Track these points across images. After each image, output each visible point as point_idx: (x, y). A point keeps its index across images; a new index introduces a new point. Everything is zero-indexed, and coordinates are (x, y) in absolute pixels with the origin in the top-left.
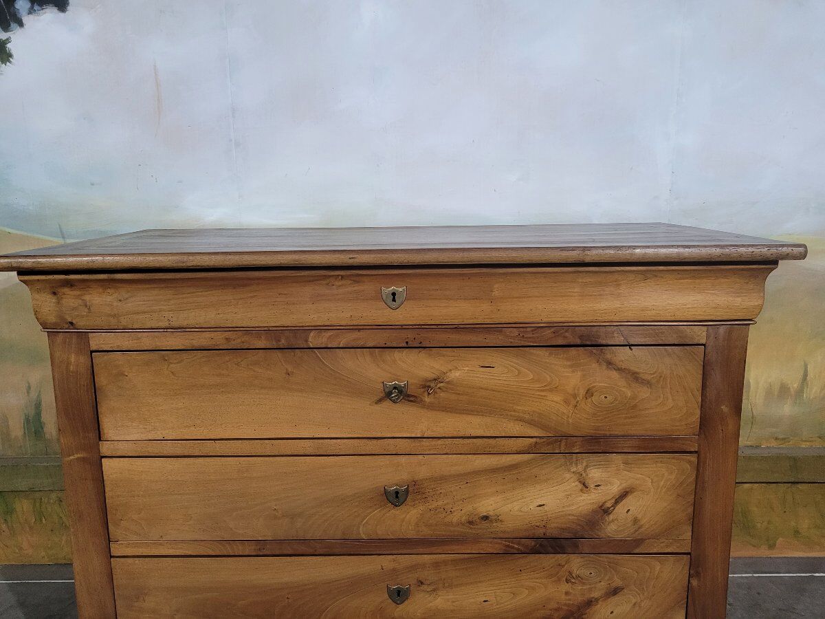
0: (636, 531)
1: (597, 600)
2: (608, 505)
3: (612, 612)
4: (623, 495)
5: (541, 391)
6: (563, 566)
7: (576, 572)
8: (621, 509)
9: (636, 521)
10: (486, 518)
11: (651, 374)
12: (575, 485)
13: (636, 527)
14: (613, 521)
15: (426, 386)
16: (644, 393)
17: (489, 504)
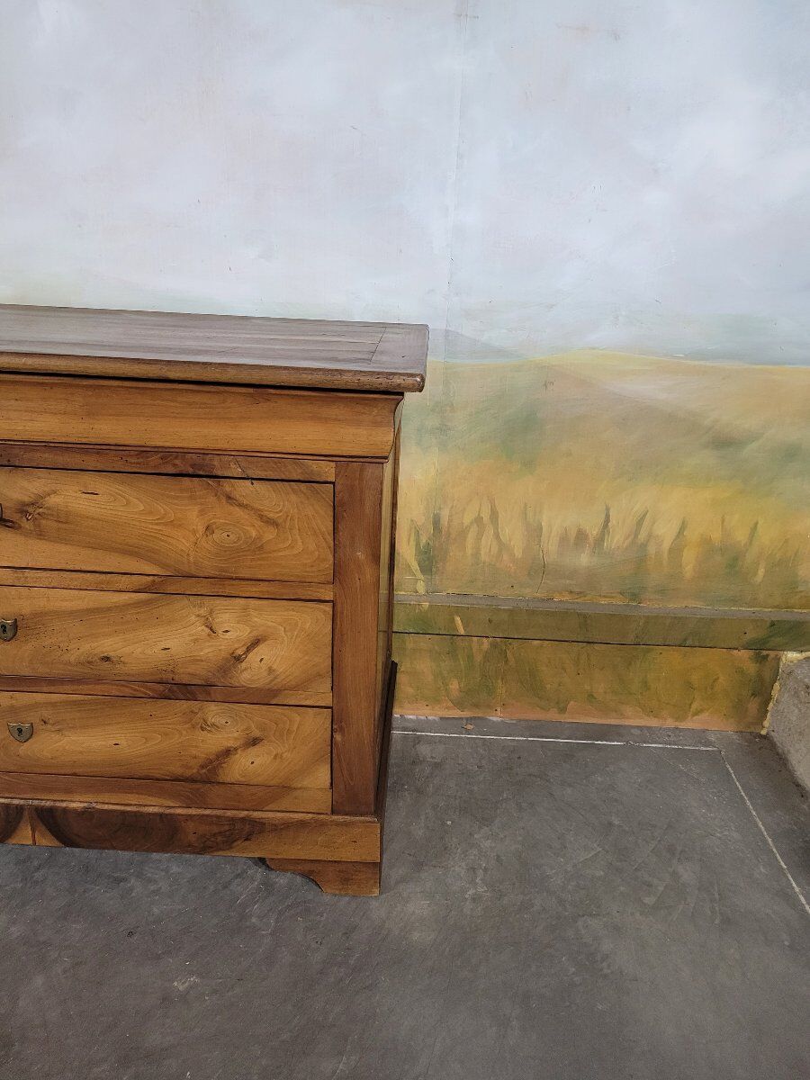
0: (272, 681)
1: (236, 749)
2: (240, 652)
3: (253, 763)
4: (256, 643)
5: (157, 524)
6: (197, 713)
7: (211, 720)
8: (253, 657)
9: (270, 670)
10: (107, 659)
11: (277, 513)
12: (200, 629)
13: (272, 676)
14: (245, 669)
15: (23, 509)
16: (270, 534)
17: (109, 644)
